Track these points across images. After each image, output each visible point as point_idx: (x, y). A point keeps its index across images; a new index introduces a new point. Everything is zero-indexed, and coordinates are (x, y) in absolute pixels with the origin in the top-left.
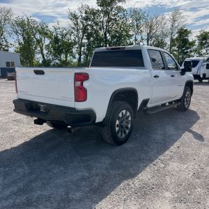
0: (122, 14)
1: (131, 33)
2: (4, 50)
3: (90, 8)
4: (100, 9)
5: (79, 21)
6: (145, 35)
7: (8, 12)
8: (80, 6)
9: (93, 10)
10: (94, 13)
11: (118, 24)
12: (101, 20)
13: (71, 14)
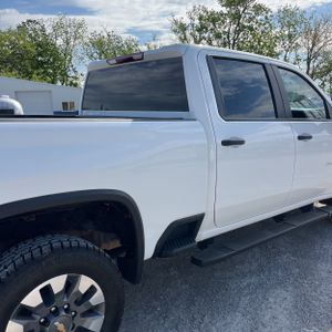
0: (263, 18)
1: (277, 50)
2: (71, 84)
3: (209, 9)
4: (225, 10)
5: (188, 33)
6: (303, 52)
7: (80, 26)
8: (191, 8)
9: (212, 13)
10: (214, 18)
11: (254, 36)
12: (226, 30)
13: (176, 22)
